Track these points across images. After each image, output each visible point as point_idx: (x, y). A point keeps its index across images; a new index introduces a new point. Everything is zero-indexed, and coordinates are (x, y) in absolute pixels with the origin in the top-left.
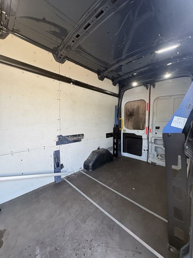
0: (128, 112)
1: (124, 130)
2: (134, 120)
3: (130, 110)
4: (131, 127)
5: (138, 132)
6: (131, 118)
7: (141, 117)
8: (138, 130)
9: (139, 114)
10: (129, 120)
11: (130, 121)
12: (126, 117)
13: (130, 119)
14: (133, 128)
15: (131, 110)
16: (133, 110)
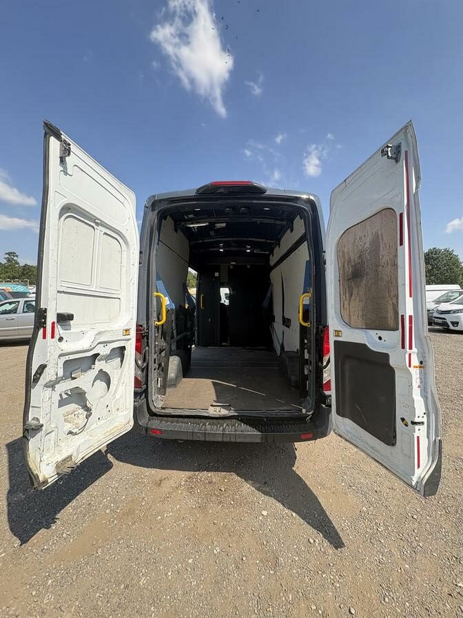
0: (346, 266)
1: (338, 333)
2: (365, 294)
3: (352, 258)
4: (360, 322)
5: (380, 338)
6: (358, 286)
7: (385, 277)
8: (381, 333)
9: (381, 268)
10: (351, 295)
11: (353, 297)
12: (343, 287)
13: (355, 291)
14: (366, 324)
15: (354, 257)
16: (360, 256)
